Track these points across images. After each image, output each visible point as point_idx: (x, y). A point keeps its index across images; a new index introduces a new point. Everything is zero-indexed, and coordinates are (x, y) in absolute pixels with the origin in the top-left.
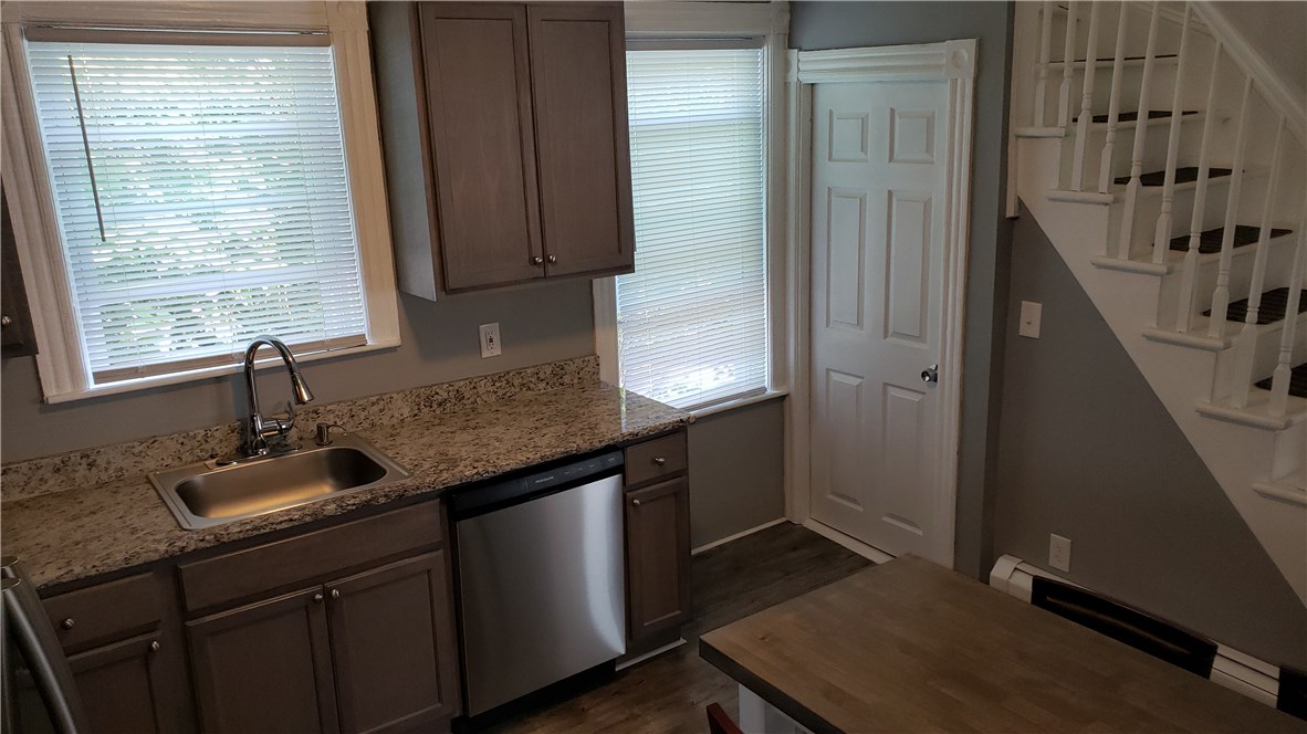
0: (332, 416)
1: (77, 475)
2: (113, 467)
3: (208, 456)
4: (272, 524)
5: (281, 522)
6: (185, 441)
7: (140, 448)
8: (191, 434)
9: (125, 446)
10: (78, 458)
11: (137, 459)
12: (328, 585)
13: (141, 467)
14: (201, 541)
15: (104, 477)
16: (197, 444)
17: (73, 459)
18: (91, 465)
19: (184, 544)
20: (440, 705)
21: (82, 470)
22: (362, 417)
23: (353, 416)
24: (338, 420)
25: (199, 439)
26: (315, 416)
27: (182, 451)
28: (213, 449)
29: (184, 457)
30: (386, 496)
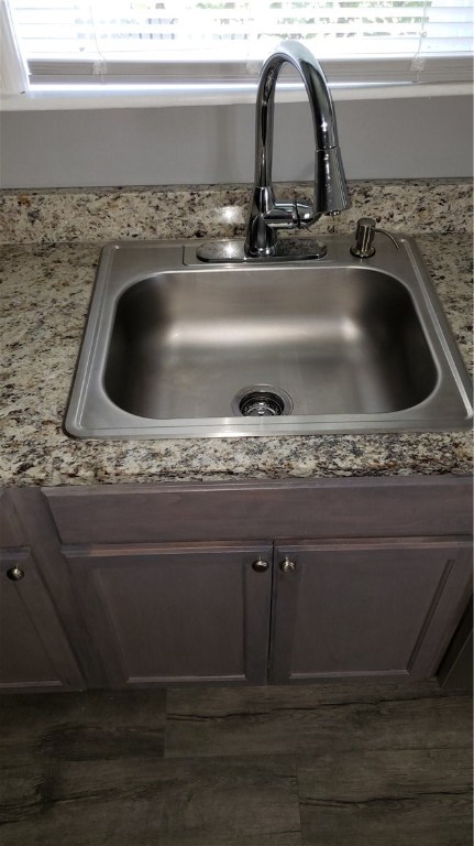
0: (390, 203)
1: (17, 227)
2: (63, 223)
3: (192, 232)
4: (197, 473)
5: (213, 473)
6: (162, 205)
7: (97, 204)
8: (170, 195)
9: (77, 197)
10: (16, 204)
11: (94, 219)
12: (281, 549)
13: (99, 231)
14: (72, 476)
15: (52, 236)
16: (177, 212)
17: (9, 203)
18: (33, 216)
19: (42, 476)
20: (405, 671)
21: (22, 221)
22: (437, 213)
23: (421, 210)
24: (396, 212)
25: (181, 204)
26: (361, 198)
27: (156, 218)
28: (200, 224)
29: (159, 228)
30: (414, 467)
